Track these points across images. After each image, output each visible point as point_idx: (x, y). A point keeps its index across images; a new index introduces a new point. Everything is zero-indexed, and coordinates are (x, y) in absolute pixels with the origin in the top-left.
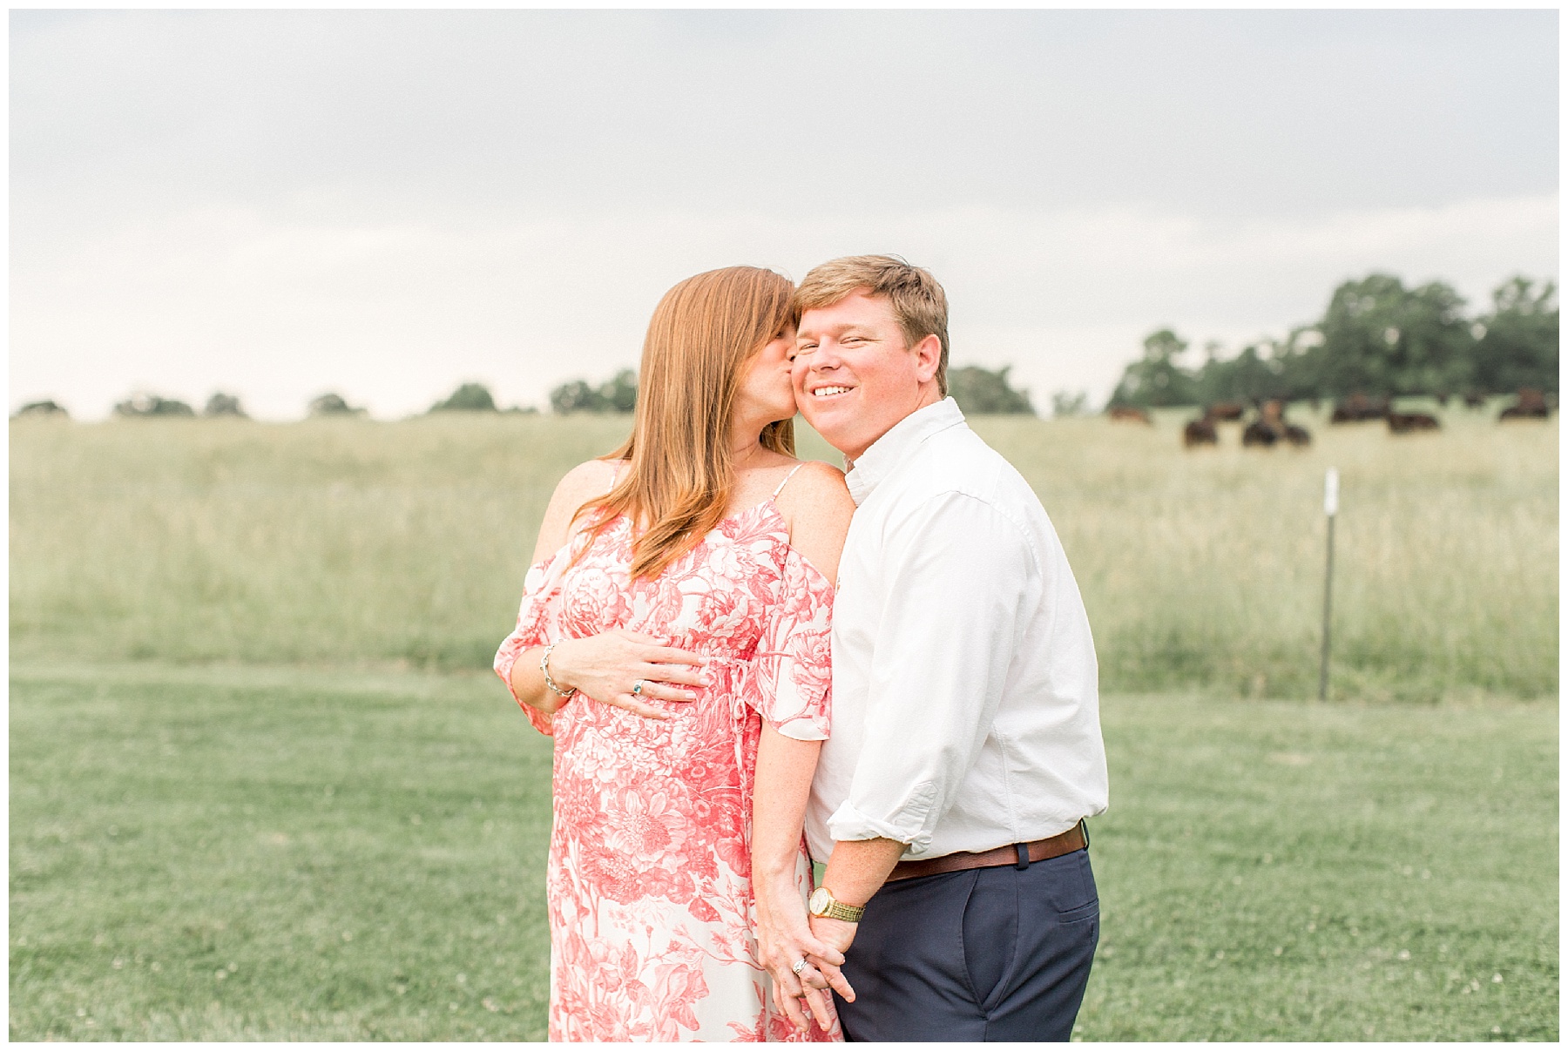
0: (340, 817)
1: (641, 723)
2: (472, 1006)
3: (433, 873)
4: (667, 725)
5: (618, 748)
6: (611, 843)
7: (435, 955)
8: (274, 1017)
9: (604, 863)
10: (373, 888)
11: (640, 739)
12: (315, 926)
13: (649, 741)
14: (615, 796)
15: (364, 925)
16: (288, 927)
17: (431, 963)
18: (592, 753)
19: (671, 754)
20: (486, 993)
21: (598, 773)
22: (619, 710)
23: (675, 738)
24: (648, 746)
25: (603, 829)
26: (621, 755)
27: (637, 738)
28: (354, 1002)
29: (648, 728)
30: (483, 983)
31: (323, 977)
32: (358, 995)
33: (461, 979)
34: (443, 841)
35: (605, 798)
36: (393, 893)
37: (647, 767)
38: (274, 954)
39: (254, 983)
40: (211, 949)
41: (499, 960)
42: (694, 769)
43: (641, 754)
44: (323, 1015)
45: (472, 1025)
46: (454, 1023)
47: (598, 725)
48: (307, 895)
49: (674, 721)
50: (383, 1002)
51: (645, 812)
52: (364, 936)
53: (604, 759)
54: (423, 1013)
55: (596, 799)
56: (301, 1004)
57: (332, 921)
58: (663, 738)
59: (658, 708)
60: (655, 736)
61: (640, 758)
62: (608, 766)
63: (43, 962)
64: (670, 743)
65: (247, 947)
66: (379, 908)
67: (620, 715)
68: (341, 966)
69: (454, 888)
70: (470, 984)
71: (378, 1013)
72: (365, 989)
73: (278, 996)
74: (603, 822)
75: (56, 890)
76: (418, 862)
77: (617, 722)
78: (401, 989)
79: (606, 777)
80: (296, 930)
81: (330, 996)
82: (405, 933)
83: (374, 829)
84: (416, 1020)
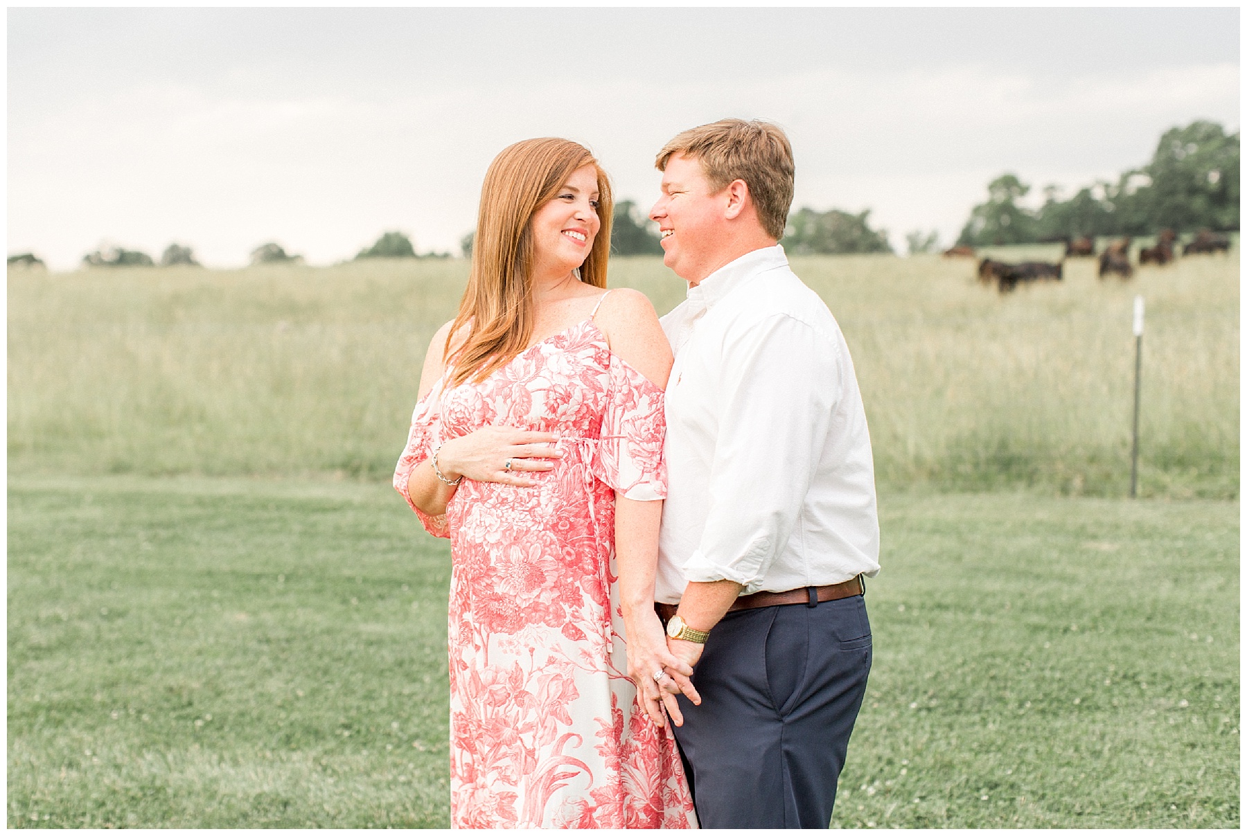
0: (291, 599)
1: (515, 491)
2: (405, 747)
3: (370, 643)
4: (535, 491)
5: (501, 515)
6: (500, 589)
7: (372, 707)
8: (243, 755)
9: (494, 606)
10: (320, 656)
11: (516, 505)
12: (274, 685)
13: (523, 505)
14: (501, 552)
15: (315, 685)
16: (252, 686)
17: (370, 712)
18: (481, 522)
19: (541, 513)
20: (416, 737)
21: (487, 537)
22: (497, 485)
23: (543, 500)
24: (523, 508)
25: (493, 579)
26: (504, 519)
27: (514, 505)
28: (308, 744)
29: (521, 495)
30: (413, 729)
31: (281, 724)
32: (312, 738)
33: (395, 725)
34: (377, 617)
35: (494, 555)
36: (339, 659)
37: (524, 525)
38: (242, 707)
39: (226, 729)
40: (190, 704)
41: (426, 711)
42: (560, 524)
43: (519, 516)
44: (283, 753)
45: (405, 761)
46: (389, 760)
47: (482, 500)
48: (266, 661)
49: (540, 487)
50: (331, 744)
51: (525, 561)
52: (314, 693)
53: (490, 525)
54: (365, 752)
55: (486, 557)
56: (265, 745)
57: (287, 682)
58: (534, 501)
59: (526, 478)
60: (527, 500)
61: (517, 518)
62: (494, 529)
63: (54, 714)
64: (539, 504)
65: (219, 702)
66: (326, 672)
67: (498, 489)
68: (295, 716)
69: (387, 656)
70: (402, 730)
71: (326, 752)
72: (318, 735)
73: (246, 739)
74: (493, 574)
75: (61, 658)
76: (357, 634)
77: (496, 494)
78: (346, 733)
79: (492, 539)
80: (259, 689)
81: (288, 740)
82: (348, 690)
83: (320, 609)
84: (358, 758)
